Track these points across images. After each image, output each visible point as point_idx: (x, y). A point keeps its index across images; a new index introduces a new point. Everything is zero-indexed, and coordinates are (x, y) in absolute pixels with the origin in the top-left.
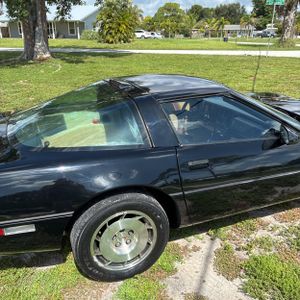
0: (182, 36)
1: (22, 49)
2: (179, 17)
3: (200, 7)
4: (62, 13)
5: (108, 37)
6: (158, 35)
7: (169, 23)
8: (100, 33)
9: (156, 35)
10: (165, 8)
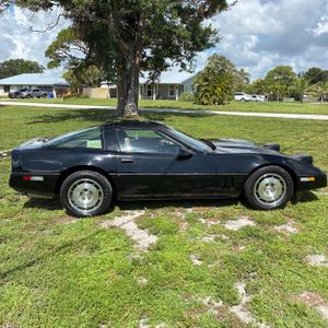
0: (292, 99)
1: (115, 108)
2: (291, 80)
3: (319, 70)
4: (153, 78)
5: (203, 99)
6: (261, 98)
7: (277, 86)
8: (196, 95)
9: (258, 98)
10: (275, 71)
